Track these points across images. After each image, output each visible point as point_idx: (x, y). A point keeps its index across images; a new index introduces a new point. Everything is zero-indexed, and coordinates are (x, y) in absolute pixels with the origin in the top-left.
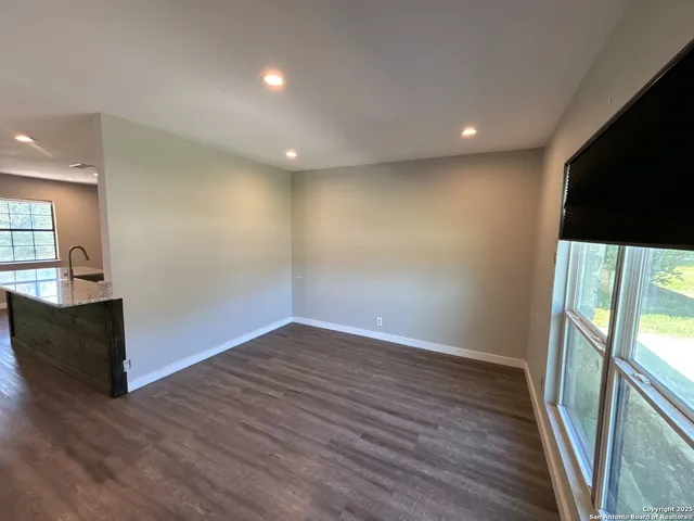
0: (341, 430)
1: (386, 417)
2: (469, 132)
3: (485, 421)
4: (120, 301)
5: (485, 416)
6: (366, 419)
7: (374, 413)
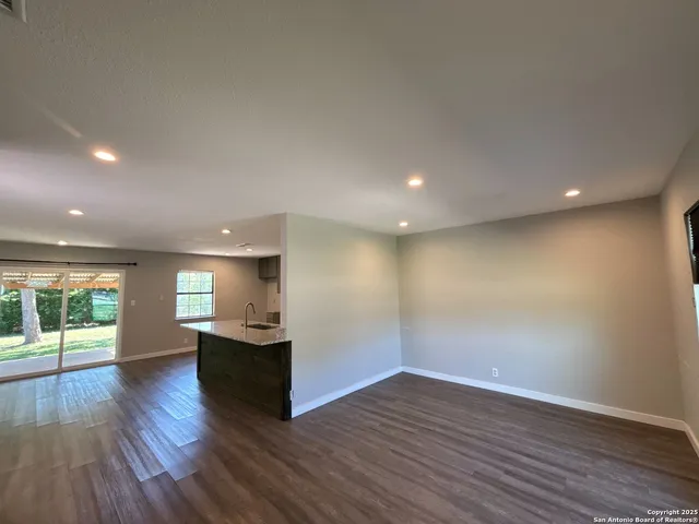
0: (482, 465)
1: (525, 460)
2: (573, 193)
3: (642, 476)
4: (289, 344)
5: (642, 472)
6: (505, 459)
7: (511, 454)
